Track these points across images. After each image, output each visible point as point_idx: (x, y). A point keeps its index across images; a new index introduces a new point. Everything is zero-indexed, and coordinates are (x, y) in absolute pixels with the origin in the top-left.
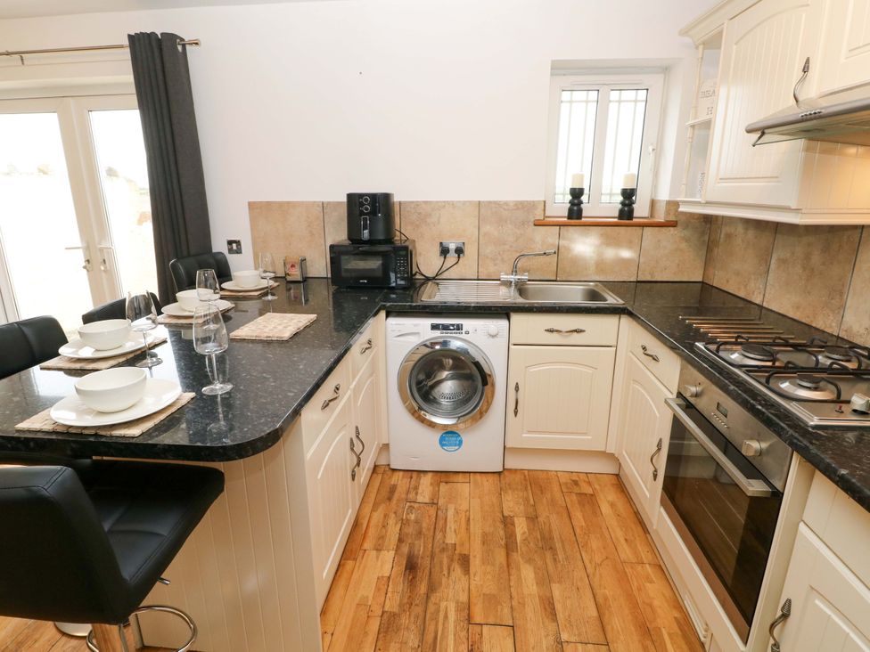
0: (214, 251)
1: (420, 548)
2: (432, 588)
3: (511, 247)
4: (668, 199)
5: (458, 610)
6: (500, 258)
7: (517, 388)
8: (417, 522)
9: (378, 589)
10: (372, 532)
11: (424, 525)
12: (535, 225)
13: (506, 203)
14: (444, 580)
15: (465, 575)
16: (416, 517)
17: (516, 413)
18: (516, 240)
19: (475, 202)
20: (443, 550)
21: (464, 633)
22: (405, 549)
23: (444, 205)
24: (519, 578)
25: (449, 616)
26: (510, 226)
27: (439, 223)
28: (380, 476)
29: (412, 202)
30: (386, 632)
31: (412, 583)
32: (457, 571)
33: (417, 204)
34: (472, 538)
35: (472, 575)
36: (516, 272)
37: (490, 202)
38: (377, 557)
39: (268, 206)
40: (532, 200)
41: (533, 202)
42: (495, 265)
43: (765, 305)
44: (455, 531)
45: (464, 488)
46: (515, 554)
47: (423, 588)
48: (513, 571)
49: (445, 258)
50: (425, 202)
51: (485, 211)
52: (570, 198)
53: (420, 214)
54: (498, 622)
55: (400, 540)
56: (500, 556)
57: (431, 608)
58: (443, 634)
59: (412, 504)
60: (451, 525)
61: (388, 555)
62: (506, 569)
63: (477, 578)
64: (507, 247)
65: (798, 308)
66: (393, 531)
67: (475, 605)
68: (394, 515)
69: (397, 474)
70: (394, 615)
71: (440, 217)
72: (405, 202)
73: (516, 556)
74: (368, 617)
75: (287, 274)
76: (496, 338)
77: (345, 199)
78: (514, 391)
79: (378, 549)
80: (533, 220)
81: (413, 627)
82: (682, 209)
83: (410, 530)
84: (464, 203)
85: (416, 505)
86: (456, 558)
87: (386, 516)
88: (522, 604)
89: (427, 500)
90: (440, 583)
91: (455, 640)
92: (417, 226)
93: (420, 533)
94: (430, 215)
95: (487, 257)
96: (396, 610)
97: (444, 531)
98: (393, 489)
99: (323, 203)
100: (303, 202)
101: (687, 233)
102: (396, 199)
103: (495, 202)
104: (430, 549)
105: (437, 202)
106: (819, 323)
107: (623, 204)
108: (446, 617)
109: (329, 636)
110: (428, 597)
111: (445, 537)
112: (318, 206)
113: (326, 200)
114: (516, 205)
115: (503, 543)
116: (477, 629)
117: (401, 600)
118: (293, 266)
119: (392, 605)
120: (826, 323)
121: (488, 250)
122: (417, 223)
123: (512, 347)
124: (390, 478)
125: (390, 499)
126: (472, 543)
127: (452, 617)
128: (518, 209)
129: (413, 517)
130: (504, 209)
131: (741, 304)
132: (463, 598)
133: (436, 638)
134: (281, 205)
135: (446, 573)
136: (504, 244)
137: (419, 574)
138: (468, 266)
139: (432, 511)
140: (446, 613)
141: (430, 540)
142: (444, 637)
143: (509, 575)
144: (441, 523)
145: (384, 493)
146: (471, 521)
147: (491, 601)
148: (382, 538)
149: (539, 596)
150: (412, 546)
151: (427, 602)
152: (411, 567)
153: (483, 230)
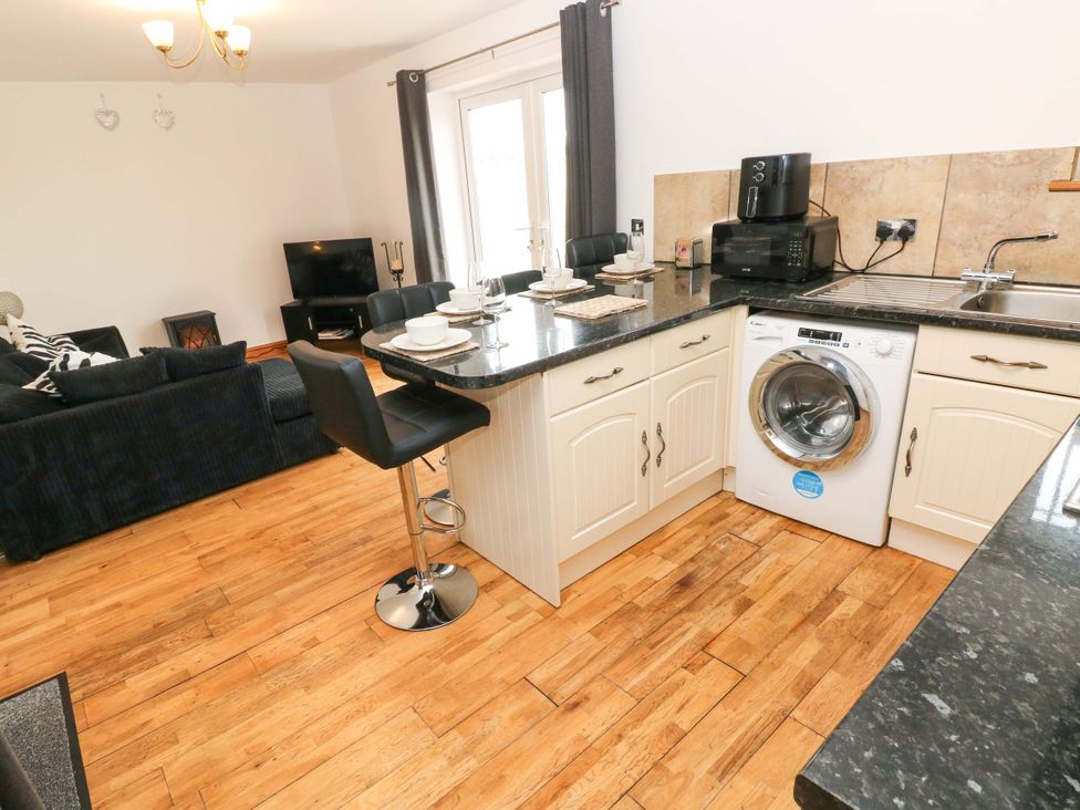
0: (618, 231)
1: (706, 574)
2: (689, 608)
3: (999, 226)
5: (700, 635)
6: (975, 244)
7: (914, 436)
8: (723, 553)
9: (640, 585)
10: (671, 543)
11: (728, 559)
12: (1051, 190)
13: (1000, 156)
14: (708, 608)
15: (734, 615)
16: (726, 549)
17: (908, 471)
18: (1011, 216)
19: (943, 156)
20: (729, 586)
21: (690, 654)
22: (690, 569)
24: (796, 646)
25: (687, 634)
26: (1001, 192)
27: (880, 191)
28: (719, 501)
29: (844, 163)
30: (621, 616)
31: (674, 595)
32: (730, 607)
33: (851, 165)
34: (773, 590)
35: (742, 617)
36: (992, 267)
37: (970, 155)
38: (660, 562)
40: (1050, 147)
41: (1054, 150)
42: (965, 256)
44: (758, 577)
45: (808, 545)
46: (812, 626)
47: (681, 604)
48: (793, 638)
49: (882, 243)
50: (865, 162)
51: (958, 170)
53: (853, 179)
54: (733, 664)
55: (692, 560)
56: (792, 619)
57: (676, 621)
58: (670, 642)
59: (732, 537)
60: (760, 570)
61: (670, 566)
62: (787, 632)
63: (744, 624)
66: (693, 549)
67: (722, 640)
68: (704, 538)
69: (741, 505)
70: (637, 608)
71: (882, 184)
72: (835, 164)
73: (812, 629)
74: (616, 599)
75: (677, 259)
76: (887, 359)
77: (739, 166)
78: (909, 440)
79: (665, 557)
80: (1047, 181)
81: (647, 625)
83: (710, 556)
84: (925, 159)
85: (734, 539)
86: (737, 598)
87: (696, 536)
88: (774, 667)
89: (752, 539)
90: (702, 608)
91: (677, 652)
92: (847, 196)
93: (718, 562)
94: (869, 180)
95: (954, 244)
96: (642, 606)
97: (745, 572)
98: (724, 516)
103: (980, 156)
104: (716, 580)
108: (684, 634)
109: (576, 595)
110: (680, 611)
111: (742, 576)
112: (726, 175)
114: (1018, 157)
115: (806, 610)
116: (707, 658)
117: (653, 601)
118: (684, 249)
119: (642, 601)
121: (957, 232)
122: (849, 193)
123: (913, 374)
124: (729, 506)
125: (712, 524)
126: (769, 594)
127: (690, 636)
128: (1021, 163)
129: (722, 547)
130: (995, 165)
132: (715, 630)
133: (661, 641)
135: (715, 604)
136: (986, 223)
137: (687, 592)
138: (917, 256)
139: (749, 551)
140: (686, 632)
141: (723, 573)
142: (669, 645)
143: (786, 638)
144: (748, 564)
145: (711, 517)
146: (787, 577)
147: (744, 647)
148: (676, 550)
149: (802, 671)
150: (700, 568)
151: (676, 615)
152: (685, 583)
153: (951, 201)
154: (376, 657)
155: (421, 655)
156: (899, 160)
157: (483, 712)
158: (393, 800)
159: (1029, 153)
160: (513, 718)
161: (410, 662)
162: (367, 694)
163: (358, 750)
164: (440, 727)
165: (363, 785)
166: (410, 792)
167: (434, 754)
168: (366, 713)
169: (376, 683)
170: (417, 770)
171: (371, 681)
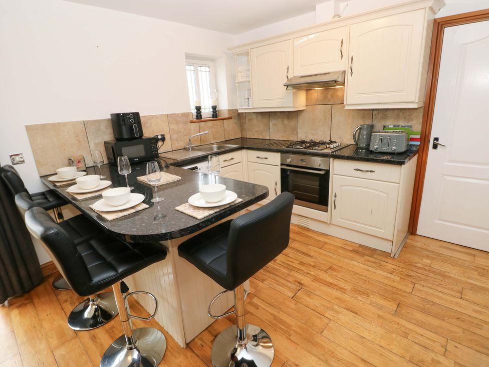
4: (227, 108)
13: (178, 114)
18: (185, 130)
19: (165, 114)
23: (153, 117)
26: (181, 124)
27: (151, 126)
39: (43, 127)
43: (271, 139)
51: (170, 118)
52: (196, 111)
64: (182, 134)
65: (283, 137)
71: (151, 124)
72: (143, 117)
80: (189, 121)
82: (239, 112)
84: (161, 115)
95: (175, 140)
99: (84, 122)
100: (70, 122)
101: (235, 121)
102: (141, 115)
103: (174, 114)
105: (149, 116)
106: (291, 139)
107: (213, 112)
112: (82, 124)
113: (86, 119)
118: (79, 162)
120: (294, 138)
121: (175, 136)
128: (183, 116)
131: (261, 141)
134: (54, 125)
138: (168, 146)
153: (171, 127)
154: (297, 362)
155: (290, 339)
156: (154, 116)
157: (313, 308)
158: (363, 327)
159: (184, 113)
160: (312, 299)
161: (295, 343)
162: (322, 357)
163: (351, 348)
164: (326, 320)
165: (364, 340)
166: (357, 322)
167: (338, 319)
168: (333, 353)
169: (314, 355)
170: (348, 323)
171: (314, 358)
